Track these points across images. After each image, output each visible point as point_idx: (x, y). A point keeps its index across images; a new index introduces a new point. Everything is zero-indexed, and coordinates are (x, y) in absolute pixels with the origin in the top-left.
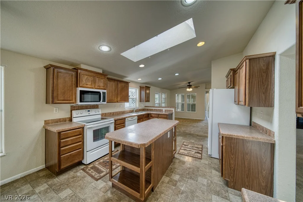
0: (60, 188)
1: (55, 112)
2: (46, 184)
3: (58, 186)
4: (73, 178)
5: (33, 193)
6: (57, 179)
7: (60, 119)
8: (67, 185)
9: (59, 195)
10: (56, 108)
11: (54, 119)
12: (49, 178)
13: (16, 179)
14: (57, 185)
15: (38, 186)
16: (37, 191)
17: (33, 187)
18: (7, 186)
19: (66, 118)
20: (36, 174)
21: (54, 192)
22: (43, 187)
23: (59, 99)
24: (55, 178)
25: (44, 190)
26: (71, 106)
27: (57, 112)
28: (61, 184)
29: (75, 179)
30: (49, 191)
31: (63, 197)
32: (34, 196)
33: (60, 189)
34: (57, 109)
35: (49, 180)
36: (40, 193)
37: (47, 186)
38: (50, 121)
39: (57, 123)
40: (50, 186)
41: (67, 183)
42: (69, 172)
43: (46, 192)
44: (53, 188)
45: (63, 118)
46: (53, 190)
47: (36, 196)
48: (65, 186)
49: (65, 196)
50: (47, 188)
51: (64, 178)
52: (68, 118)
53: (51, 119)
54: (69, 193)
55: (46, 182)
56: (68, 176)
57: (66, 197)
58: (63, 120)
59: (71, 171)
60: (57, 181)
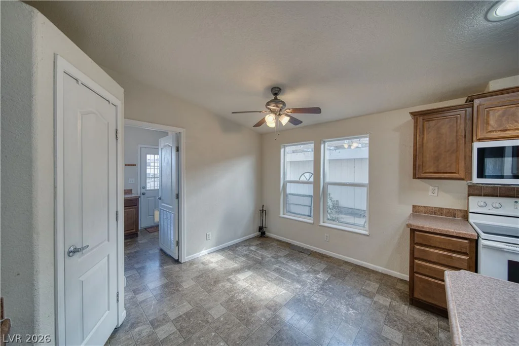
0: (395, 321)
1: (430, 193)
2: (389, 300)
3: (397, 317)
4: (426, 330)
5: (371, 297)
6: (406, 307)
7: (441, 209)
8: (408, 329)
9: (386, 327)
10: (432, 187)
11: (429, 207)
12: (401, 297)
13: (377, 270)
14: (398, 314)
15: (382, 295)
16: (376, 299)
17: (378, 292)
18: (367, 271)
19: (454, 209)
20: (396, 281)
21: (385, 317)
22: (384, 300)
23: (427, 171)
24: (405, 305)
25: (381, 305)
26: (469, 186)
27: (436, 194)
28: (402, 319)
29: (427, 334)
30: (383, 310)
31: (385, 336)
32: (369, 299)
33: (394, 323)
34: (436, 188)
35: (398, 299)
36: (375, 303)
37: (388, 304)
38: (423, 209)
39: (435, 214)
40: (391, 307)
41: (410, 326)
42: (432, 316)
43: (380, 309)
44: (390, 312)
45: (448, 207)
46: (388, 315)
47: (369, 302)
48: (403, 327)
49: (389, 337)
50: (386, 306)
51: (415, 316)
52: (460, 210)
53: (422, 205)
54: (395, 340)
55: (392, 299)
56: (423, 319)
57: (387, 339)
58: (448, 212)
59: (436, 319)
60: (404, 310)
